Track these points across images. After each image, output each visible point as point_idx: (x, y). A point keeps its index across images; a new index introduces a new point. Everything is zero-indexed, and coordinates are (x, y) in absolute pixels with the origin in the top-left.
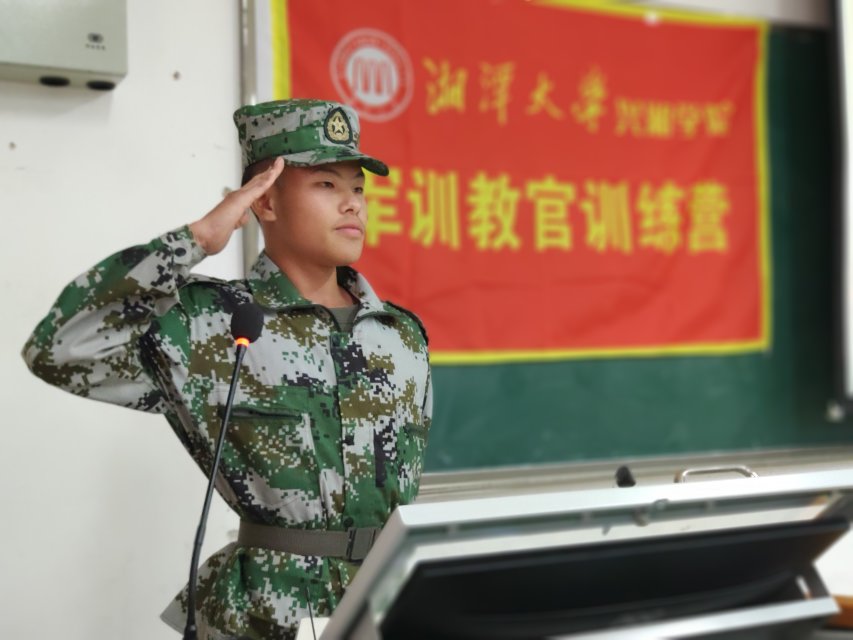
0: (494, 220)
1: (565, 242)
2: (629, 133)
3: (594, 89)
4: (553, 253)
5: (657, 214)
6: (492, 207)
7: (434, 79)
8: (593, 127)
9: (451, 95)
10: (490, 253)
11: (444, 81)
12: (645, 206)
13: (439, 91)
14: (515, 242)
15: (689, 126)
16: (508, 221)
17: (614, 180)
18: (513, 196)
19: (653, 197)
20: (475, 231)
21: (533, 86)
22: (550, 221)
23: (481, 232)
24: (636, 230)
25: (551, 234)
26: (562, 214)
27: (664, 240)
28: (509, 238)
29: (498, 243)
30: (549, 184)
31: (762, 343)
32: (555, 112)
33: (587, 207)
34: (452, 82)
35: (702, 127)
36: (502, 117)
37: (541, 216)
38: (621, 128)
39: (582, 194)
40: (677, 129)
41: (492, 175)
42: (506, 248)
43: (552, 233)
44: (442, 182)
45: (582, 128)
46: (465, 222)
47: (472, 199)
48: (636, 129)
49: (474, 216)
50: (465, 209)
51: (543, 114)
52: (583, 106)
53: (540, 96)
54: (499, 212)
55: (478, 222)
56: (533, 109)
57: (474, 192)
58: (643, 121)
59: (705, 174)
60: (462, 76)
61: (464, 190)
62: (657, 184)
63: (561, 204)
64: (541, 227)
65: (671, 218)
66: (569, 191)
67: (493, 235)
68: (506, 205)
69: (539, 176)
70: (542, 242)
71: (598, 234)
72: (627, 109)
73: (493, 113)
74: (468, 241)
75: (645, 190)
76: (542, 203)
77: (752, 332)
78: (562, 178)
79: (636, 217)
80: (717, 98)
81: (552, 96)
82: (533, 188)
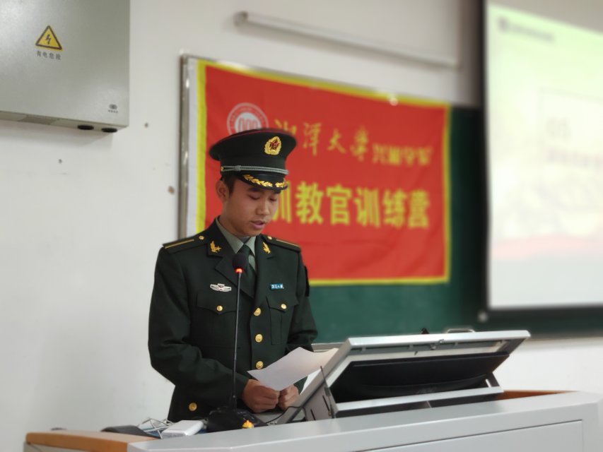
0: (309, 207)
1: (346, 220)
2: (379, 162)
3: (362, 138)
4: (340, 226)
5: (393, 207)
6: (308, 200)
8: (361, 158)
10: (307, 225)
12: (387, 202)
14: (320, 220)
15: (410, 159)
16: (317, 208)
17: (371, 188)
18: (320, 194)
19: (391, 197)
20: (299, 213)
21: (331, 136)
22: (339, 209)
23: (302, 214)
24: (382, 215)
26: (344, 205)
27: (396, 221)
28: (317, 218)
29: (311, 220)
30: (338, 189)
31: (444, 278)
32: (342, 150)
33: (358, 201)
35: (416, 160)
36: (315, 152)
37: (334, 206)
38: (375, 159)
39: (355, 195)
40: (404, 161)
41: (309, 183)
42: (315, 223)
43: (339, 216)
45: (355, 159)
46: (294, 209)
47: (298, 196)
48: (383, 160)
49: (299, 205)
50: (294, 201)
51: (336, 150)
52: (356, 147)
53: (334, 141)
54: (312, 203)
55: (301, 208)
56: (331, 148)
57: (299, 192)
58: (386, 156)
59: (417, 186)
60: (294, 129)
61: (294, 191)
62: (393, 191)
63: (344, 199)
64: (334, 212)
65: (400, 209)
66: (348, 192)
67: (309, 216)
68: (316, 199)
69: (333, 184)
70: (334, 220)
71: (363, 217)
72: (378, 149)
73: (310, 149)
74: (296, 219)
75: (387, 194)
76: (334, 199)
77: (439, 272)
78: (345, 186)
79: (382, 208)
80: (424, 145)
81: (340, 141)
82: (330, 190)
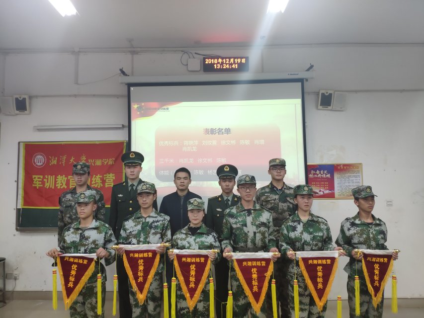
0: (62, 183)
3: (83, 158)
10: (60, 189)
13: (52, 161)
14: (66, 187)
16: (64, 183)
23: (59, 186)
29: (62, 187)
35: (107, 163)
37: (71, 182)
40: (103, 164)
46: (55, 184)
47: (57, 180)
48: (93, 165)
49: (57, 183)
56: (70, 163)
58: (95, 163)
59: (108, 172)
60: (56, 158)
62: (97, 175)
64: (71, 184)
65: (99, 181)
68: (64, 180)
73: (62, 164)
74: (56, 187)
79: (91, 181)
80: (111, 157)
81: (74, 160)
82: (69, 177)
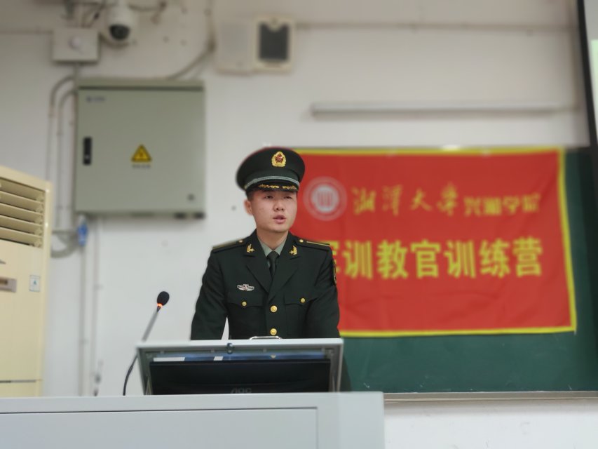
0: (393, 263)
1: (435, 273)
2: (473, 214)
3: (450, 195)
4: (427, 279)
6: (391, 257)
7: (358, 197)
8: (450, 213)
9: (367, 203)
10: (390, 281)
11: (363, 197)
12: (484, 252)
13: (360, 203)
14: (405, 274)
15: (513, 208)
17: (464, 240)
18: (404, 251)
19: (488, 247)
20: (381, 269)
22: (424, 263)
24: (478, 266)
25: (425, 270)
26: (433, 258)
27: (502, 270)
28: (401, 272)
30: (425, 244)
32: (427, 207)
33: (448, 254)
34: (368, 197)
36: (396, 212)
37: (420, 260)
38: (468, 212)
39: (444, 248)
41: (391, 241)
42: (400, 278)
43: (427, 267)
44: (362, 247)
45: (444, 214)
46: (375, 266)
47: (379, 254)
48: (478, 212)
49: (381, 262)
50: (375, 259)
51: (420, 209)
52: (444, 202)
53: (418, 199)
54: (395, 259)
55: (383, 265)
56: (414, 207)
57: (381, 250)
58: (482, 208)
60: (373, 194)
61: (375, 249)
62: (491, 240)
63: (432, 254)
65: (502, 258)
66: (437, 247)
67: (392, 272)
68: (399, 255)
69: (419, 240)
70: (420, 274)
71: (455, 269)
72: (471, 203)
73: (390, 211)
74: (377, 275)
75: (484, 244)
76: (420, 254)
77: (566, 322)
78: (432, 240)
79: (478, 259)
81: (425, 200)
82: (414, 246)
